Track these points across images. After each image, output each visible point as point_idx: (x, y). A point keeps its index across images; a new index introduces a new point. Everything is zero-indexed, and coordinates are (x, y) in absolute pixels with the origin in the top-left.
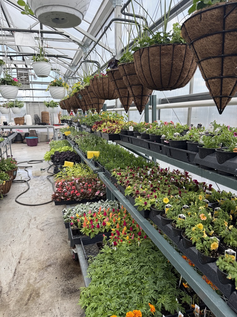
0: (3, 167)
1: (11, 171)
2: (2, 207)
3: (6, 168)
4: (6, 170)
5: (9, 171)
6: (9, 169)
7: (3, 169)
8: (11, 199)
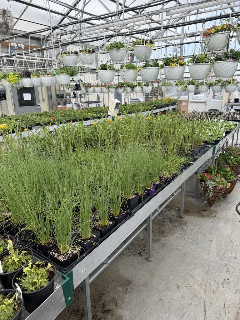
0: (228, 158)
1: (237, 166)
2: (219, 212)
3: (232, 161)
4: (231, 164)
5: (234, 165)
6: (235, 164)
7: (227, 161)
8: (231, 205)
